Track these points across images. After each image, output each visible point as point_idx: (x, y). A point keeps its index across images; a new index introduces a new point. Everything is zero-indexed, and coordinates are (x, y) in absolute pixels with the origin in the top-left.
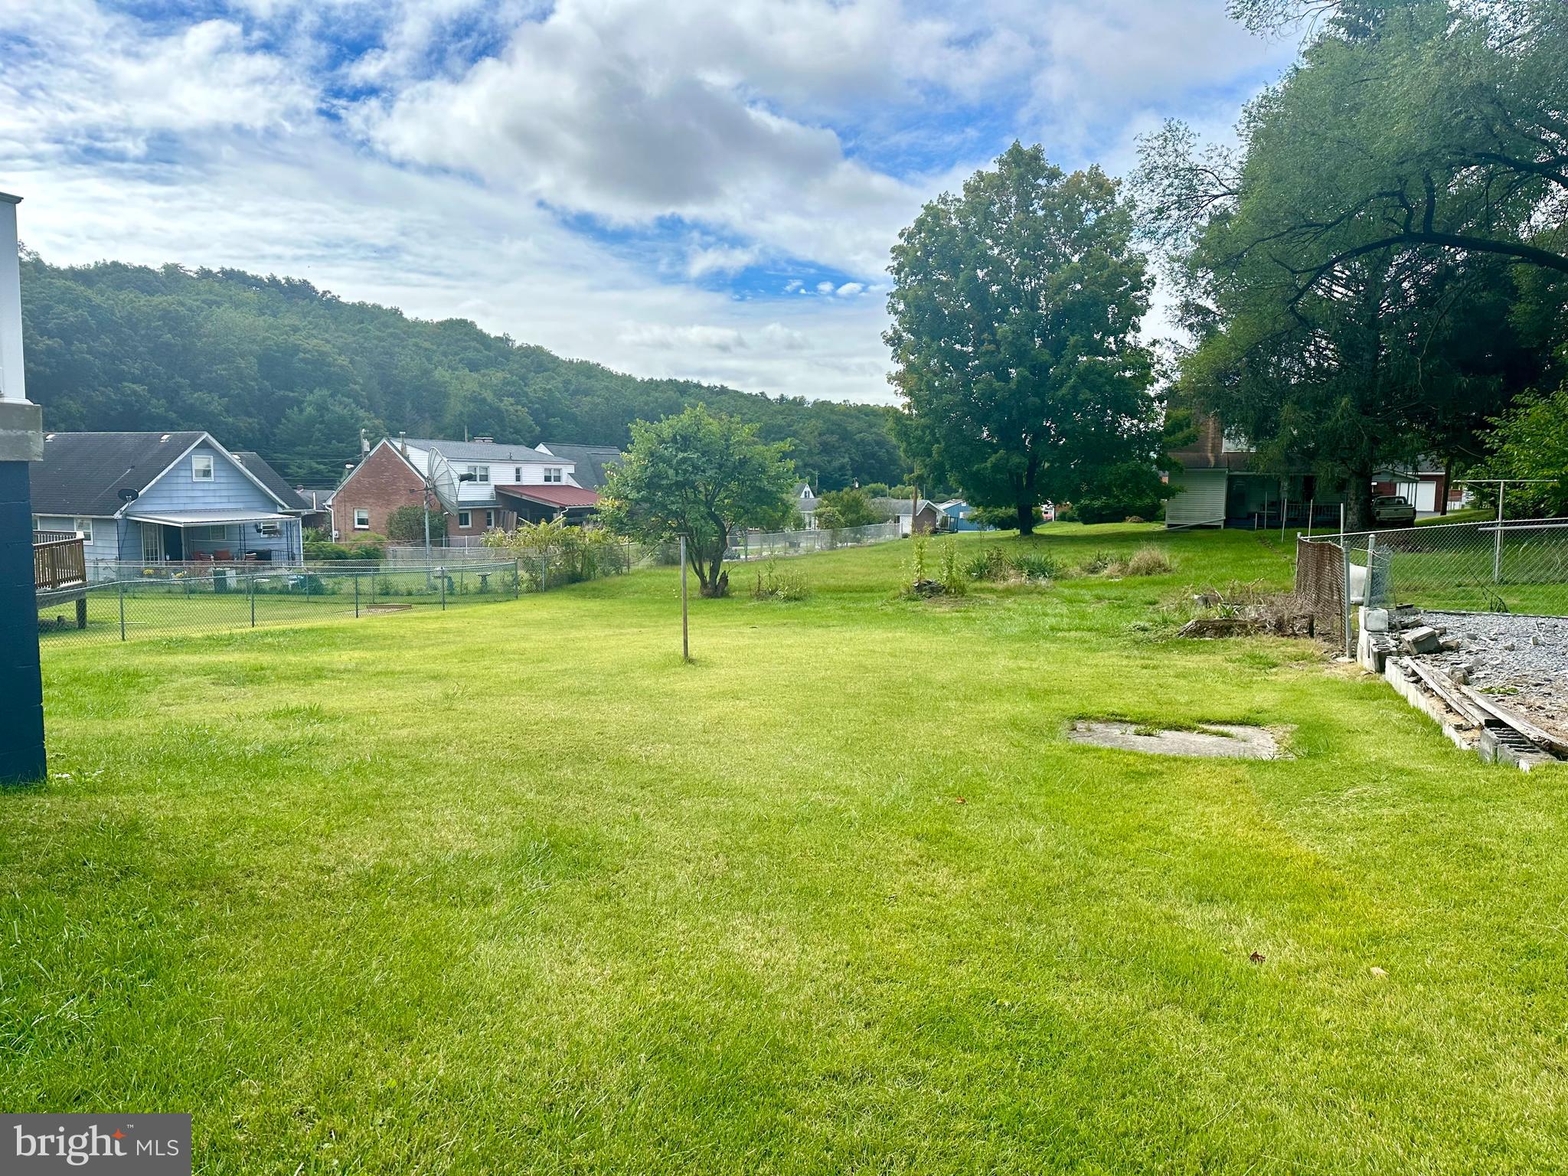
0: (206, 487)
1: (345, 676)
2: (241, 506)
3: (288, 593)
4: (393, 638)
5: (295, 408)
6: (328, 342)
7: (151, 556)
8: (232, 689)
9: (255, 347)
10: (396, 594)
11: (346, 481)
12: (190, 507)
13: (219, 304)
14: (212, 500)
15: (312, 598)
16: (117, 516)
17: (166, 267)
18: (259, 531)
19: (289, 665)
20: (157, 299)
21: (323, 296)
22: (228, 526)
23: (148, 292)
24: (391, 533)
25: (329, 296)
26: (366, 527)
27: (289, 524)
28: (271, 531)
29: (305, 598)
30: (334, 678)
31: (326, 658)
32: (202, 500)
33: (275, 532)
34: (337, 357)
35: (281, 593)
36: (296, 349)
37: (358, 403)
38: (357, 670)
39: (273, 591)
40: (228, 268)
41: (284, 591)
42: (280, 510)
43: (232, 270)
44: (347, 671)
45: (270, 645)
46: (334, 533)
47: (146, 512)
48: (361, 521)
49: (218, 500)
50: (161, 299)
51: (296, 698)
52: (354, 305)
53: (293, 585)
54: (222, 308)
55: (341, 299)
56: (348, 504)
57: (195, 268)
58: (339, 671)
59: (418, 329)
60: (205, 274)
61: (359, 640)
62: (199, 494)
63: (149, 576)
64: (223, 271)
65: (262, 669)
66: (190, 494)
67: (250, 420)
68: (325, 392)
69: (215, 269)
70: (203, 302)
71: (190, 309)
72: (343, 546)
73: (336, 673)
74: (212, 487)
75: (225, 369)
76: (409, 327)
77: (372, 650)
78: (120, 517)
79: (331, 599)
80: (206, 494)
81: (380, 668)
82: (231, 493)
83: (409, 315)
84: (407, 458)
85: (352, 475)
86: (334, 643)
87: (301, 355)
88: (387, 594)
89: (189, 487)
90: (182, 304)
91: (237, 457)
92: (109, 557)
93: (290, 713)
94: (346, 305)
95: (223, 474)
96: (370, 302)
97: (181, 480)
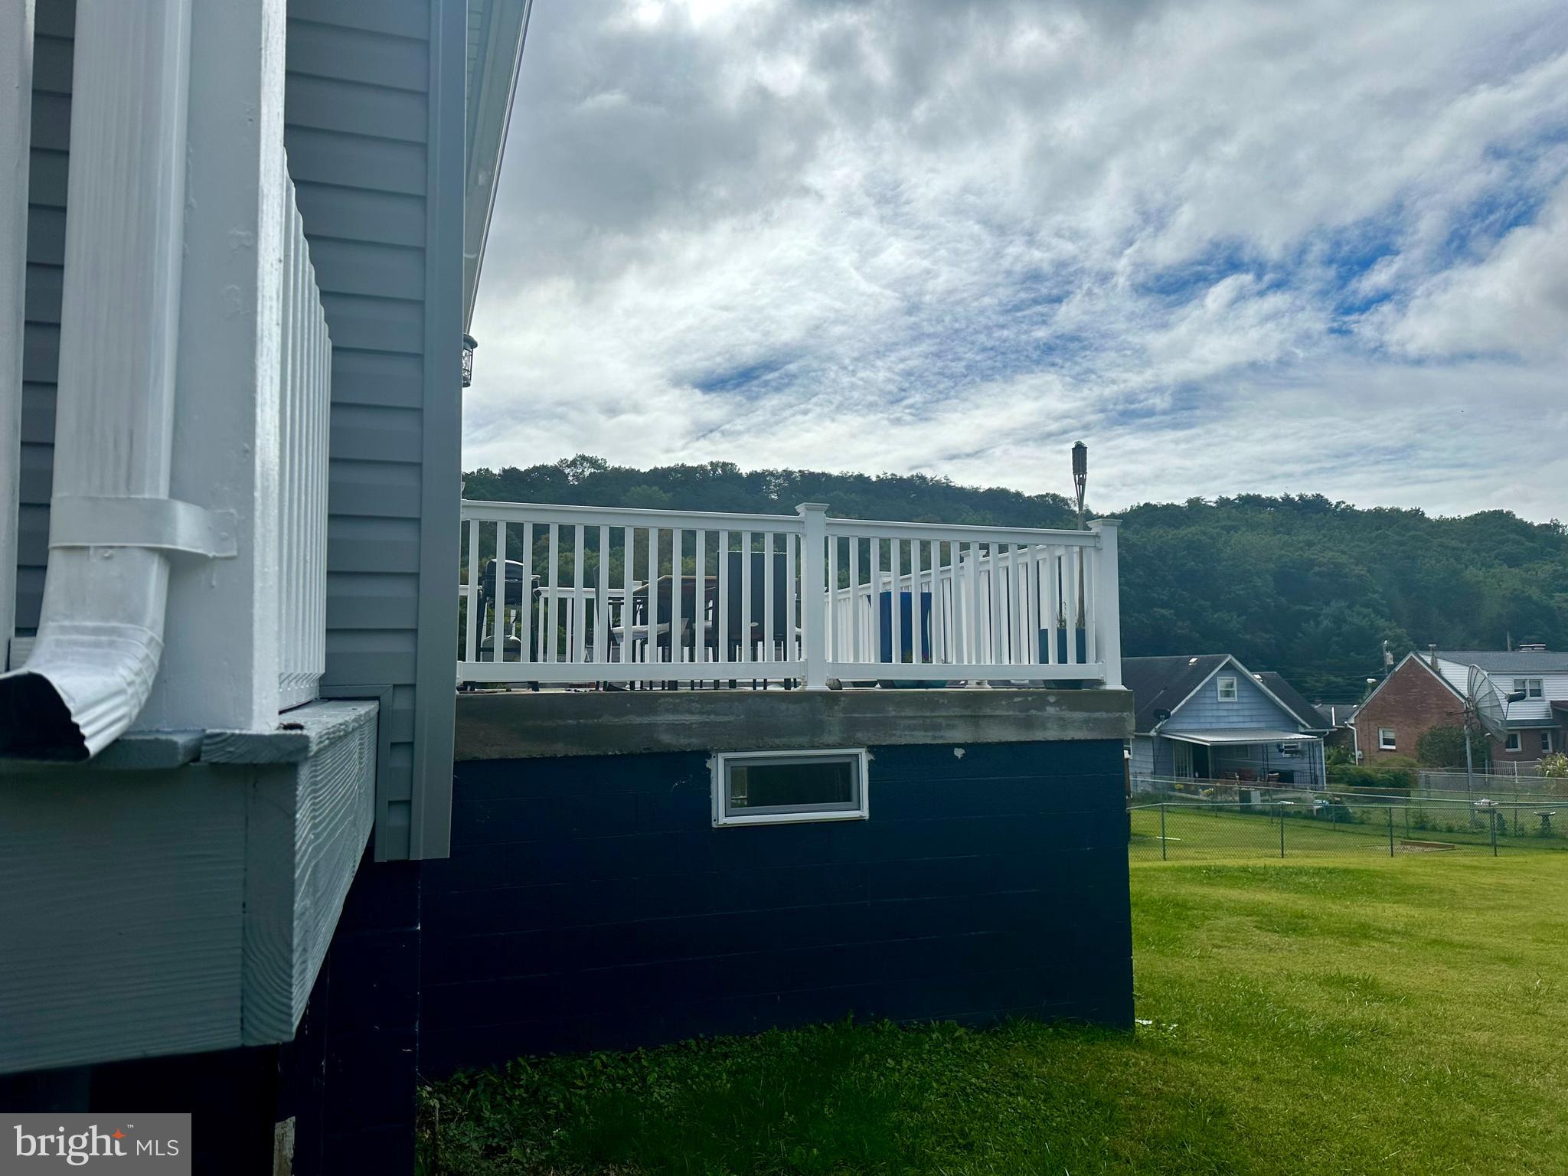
0: (1230, 707)
1: (1394, 939)
2: (1263, 725)
3: (1313, 818)
4: (1441, 892)
5: (1312, 622)
6: (1343, 553)
7: (1181, 773)
8: (1276, 937)
9: (1272, 566)
10: (1434, 829)
11: (1370, 697)
12: (1214, 726)
13: (1236, 529)
14: (1235, 719)
15: (1338, 826)
16: (1153, 733)
17: (1190, 501)
18: (1281, 751)
19: (1331, 915)
20: (1183, 532)
21: (1337, 506)
22: (1251, 745)
23: (1174, 526)
24: (1422, 756)
25: (1343, 506)
26: (1394, 747)
27: (1310, 745)
28: (1293, 750)
29: (1331, 826)
30: (1382, 940)
31: (1369, 911)
32: (1226, 720)
33: (1296, 752)
34: (1353, 567)
35: (1306, 817)
36: (1312, 563)
37: (1378, 612)
38: (1405, 934)
39: (1298, 815)
40: (1244, 494)
41: (1309, 816)
42: (1302, 730)
43: (1248, 495)
44: (1395, 932)
45: (1307, 886)
46: (1358, 753)
47: (1178, 731)
48: (1387, 742)
49: (1241, 719)
50: (1186, 531)
51: (1346, 962)
52: (1369, 511)
53: (1318, 810)
54: (1240, 533)
55: (1355, 508)
56: (1372, 723)
57: (1215, 498)
58: (1386, 931)
59: (1443, 527)
60: (1224, 502)
61: (1403, 892)
62: (1224, 713)
63: (1180, 790)
64: (1240, 498)
65: (1303, 917)
66: (1216, 713)
67: (1268, 636)
68: (1343, 604)
69: (1232, 497)
70: (1223, 528)
71: (1212, 537)
72: (1368, 769)
73: (1385, 934)
74: (1236, 707)
75: (1243, 589)
76: (1433, 527)
77: (1420, 905)
78: (1155, 734)
79: (1360, 829)
80: (1230, 713)
81: (1434, 933)
82: (1254, 713)
83: (1432, 513)
84: (1439, 673)
85: (1376, 690)
86: (1374, 891)
87: (1317, 569)
88: (1423, 828)
89: (1215, 707)
90: (1204, 533)
91: (1258, 676)
92: (1145, 771)
93: (1343, 982)
94: (1362, 512)
95: (1246, 694)
96: (1387, 506)
97: (1208, 701)
